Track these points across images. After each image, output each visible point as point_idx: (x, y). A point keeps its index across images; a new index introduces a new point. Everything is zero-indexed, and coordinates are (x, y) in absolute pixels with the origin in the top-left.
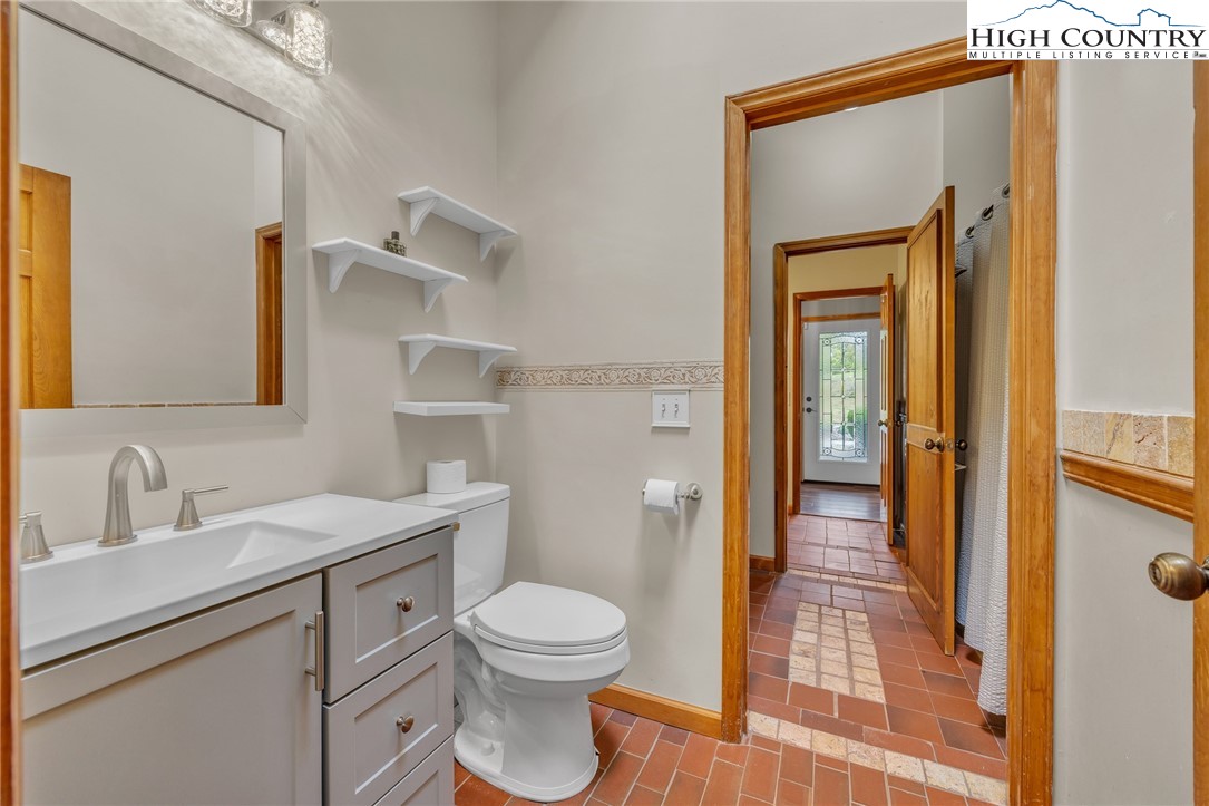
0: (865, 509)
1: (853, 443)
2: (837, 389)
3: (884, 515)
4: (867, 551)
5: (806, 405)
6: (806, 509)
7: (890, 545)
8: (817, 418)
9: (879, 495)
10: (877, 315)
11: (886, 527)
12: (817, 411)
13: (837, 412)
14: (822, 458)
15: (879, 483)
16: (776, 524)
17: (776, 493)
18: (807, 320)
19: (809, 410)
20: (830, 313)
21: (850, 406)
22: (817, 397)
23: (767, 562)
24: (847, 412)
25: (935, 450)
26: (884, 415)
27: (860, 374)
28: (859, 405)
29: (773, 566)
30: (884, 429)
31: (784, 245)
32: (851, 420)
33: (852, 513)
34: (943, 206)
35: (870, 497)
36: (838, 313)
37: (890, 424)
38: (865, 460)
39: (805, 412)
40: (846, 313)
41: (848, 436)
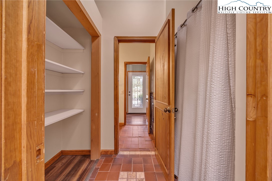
0: (142, 121)
1: (140, 101)
2: (136, 90)
3: (147, 123)
4: (143, 137)
5: (129, 94)
6: (128, 123)
7: (149, 134)
8: (132, 97)
9: (146, 116)
10: (145, 72)
11: (148, 126)
12: (132, 95)
13: (136, 95)
14: (133, 107)
15: (146, 112)
16: (115, 138)
17: (115, 126)
18: (129, 72)
19: (130, 95)
20: (134, 70)
21: (139, 94)
22: (132, 92)
23: (112, 151)
24: (138, 95)
25: (168, 112)
26: (147, 97)
27: (141, 86)
28: (141, 93)
29: (113, 153)
30: (147, 101)
31: (117, 37)
32: (139, 97)
33: (140, 122)
34: (171, 18)
35: (144, 117)
36: (136, 71)
37: (149, 99)
38: (142, 107)
39: (129, 96)
40: (138, 70)
41: (139, 100)
